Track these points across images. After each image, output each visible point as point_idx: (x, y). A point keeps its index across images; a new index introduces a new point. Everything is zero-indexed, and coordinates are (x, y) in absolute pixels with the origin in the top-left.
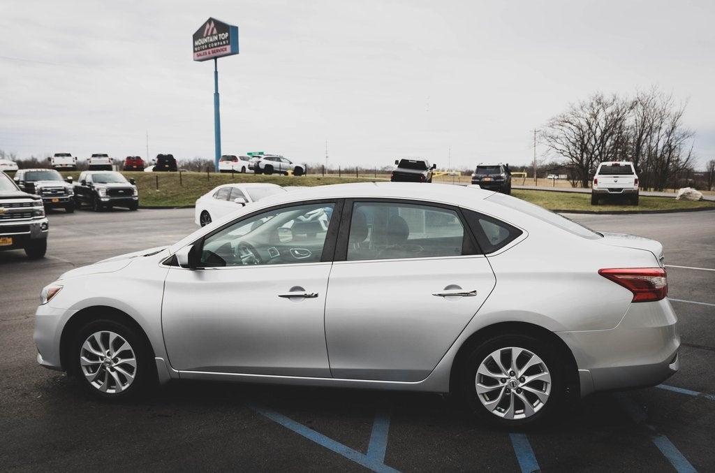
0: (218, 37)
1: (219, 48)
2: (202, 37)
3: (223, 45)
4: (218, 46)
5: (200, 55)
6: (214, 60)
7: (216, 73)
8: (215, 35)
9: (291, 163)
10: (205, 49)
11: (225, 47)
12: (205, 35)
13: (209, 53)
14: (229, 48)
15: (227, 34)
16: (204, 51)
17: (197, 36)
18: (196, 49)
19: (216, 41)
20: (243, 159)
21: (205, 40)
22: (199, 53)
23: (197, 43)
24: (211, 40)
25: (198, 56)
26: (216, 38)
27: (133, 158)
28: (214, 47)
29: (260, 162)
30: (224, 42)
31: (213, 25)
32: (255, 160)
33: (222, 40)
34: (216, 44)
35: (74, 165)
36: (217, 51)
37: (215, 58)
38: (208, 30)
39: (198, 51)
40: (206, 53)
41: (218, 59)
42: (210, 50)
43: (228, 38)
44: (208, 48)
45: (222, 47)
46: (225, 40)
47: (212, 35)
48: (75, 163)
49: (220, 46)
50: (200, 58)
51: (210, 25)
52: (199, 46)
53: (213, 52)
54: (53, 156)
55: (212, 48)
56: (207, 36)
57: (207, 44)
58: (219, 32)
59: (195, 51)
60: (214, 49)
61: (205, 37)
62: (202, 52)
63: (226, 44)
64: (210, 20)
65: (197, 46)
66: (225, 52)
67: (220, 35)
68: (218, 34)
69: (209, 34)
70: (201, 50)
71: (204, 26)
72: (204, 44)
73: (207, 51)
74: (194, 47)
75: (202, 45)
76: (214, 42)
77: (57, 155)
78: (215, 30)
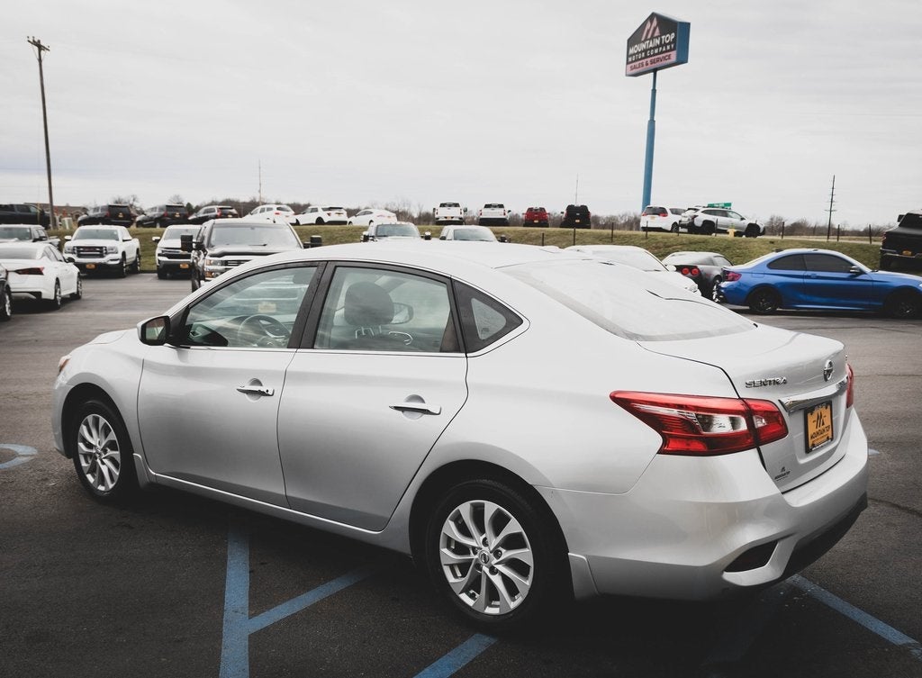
0: (661, 40)
1: (661, 56)
2: (639, 42)
3: (667, 51)
4: (659, 53)
5: (635, 67)
6: (652, 74)
7: (654, 91)
8: (657, 37)
9: (742, 219)
10: (642, 59)
11: (668, 54)
12: (643, 39)
13: (647, 64)
14: (674, 56)
15: (673, 34)
16: (641, 62)
17: (633, 41)
18: (630, 59)
19: (658, 47)
20: (676, 212)
21: (643, 46)
22: (633, 64)
23: (631, 51)
24: (651, 45)
25: (632, 69)
26: (658, 42)
27: (536, 210)
28: (654, 55)
29: (695, 216)
30: (668, 47)
31: (655, 23)
32: (691, 213)
33: (666, 45)
34: (656, 51)
35: (461, 218)
36: (658, 60)
37: (655, 71)
38: (648, 31)
39: (632, 62)
40: (642, 63)
41: (658, 72)
42: (649, 60)
43: (674, 39)
44: (646, 57)
45: (664, 55)
46: (670, 43)
47: (652, 38)
48: (462, 216)
49: (662, 52)
50: (635, 71)
51: (652, 23)
52: (635, 54)
53: (652, 62)
54: (437, 207)
55: (651, 56)
56: (646, 40)
57: (645, 51)
58: (663, 33)
59: (628, 63)
60: (653, 58)
61: (643, 42)
62: (637, 63)
63: (671, 50)
64: (653, 16)
65: (632, 55)
66: (668, 62)
67: (663, 37)
68: (660, 36)
69: (649, 37)
70: (636, 61)
71: (644, 25)
72: (641, 52)
73: (644, 61)
74: (628, 56)
75: (638, 53)
76: (654, 48)
77: (443, 205)
78: (657, 30)
